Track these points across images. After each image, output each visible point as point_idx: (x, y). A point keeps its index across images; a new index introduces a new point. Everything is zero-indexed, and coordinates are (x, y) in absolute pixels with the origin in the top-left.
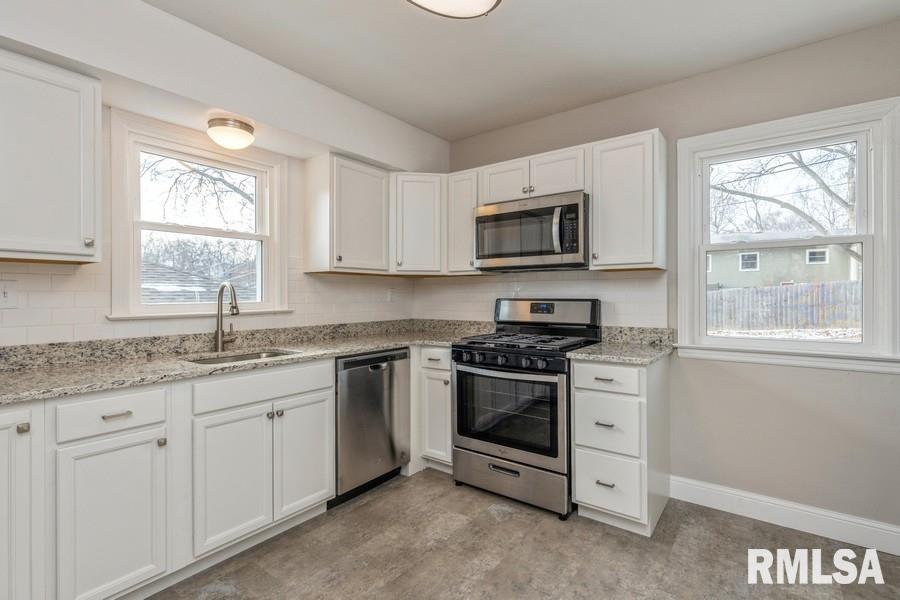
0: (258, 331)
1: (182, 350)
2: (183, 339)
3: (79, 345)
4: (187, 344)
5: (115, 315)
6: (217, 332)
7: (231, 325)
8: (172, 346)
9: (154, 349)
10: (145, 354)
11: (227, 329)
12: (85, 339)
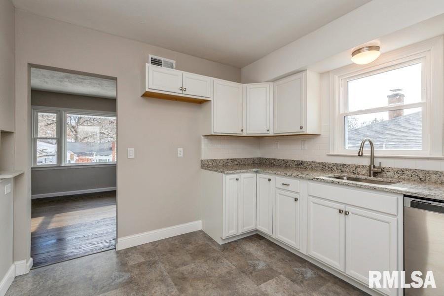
0: (407, 170)
1: (356, 172)
2: (357, 167)
3: (319, 163)
4: (359, 170)
5: (331, 153)
6: (370, 166)
7: (380, 163)
8: (352, 169)
9: (344, 170)
10: (340, 171)
11: (377, 164)
12: (321, 161)
